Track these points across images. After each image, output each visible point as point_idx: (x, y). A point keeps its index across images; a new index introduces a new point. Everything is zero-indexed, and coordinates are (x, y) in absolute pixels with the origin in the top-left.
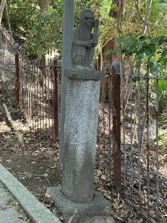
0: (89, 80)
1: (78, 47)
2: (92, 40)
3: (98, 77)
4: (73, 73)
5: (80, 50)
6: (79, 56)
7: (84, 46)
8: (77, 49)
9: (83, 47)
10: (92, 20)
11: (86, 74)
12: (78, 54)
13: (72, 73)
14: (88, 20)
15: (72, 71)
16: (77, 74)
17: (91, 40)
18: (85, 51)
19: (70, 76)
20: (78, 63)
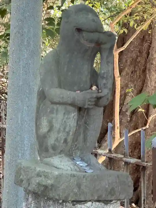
0: (85, 201)
1: (55, 107)
2: (94, 88)
3: (112, 192)
4: (40, 179)
5: (60, 116)
6: (59, 132)
7: (72, 105)
8: (52, 112)
9: (71, 108)
10: (95, 36)
11: (79, 186)
12: (57, 125)
13: (38, 180)
14: (84, 34)
15: (39, 175)
16: (52, 185)
17: (91, 86)
18: (76, 117)
19: (33, 187)
20: (56, 150)
